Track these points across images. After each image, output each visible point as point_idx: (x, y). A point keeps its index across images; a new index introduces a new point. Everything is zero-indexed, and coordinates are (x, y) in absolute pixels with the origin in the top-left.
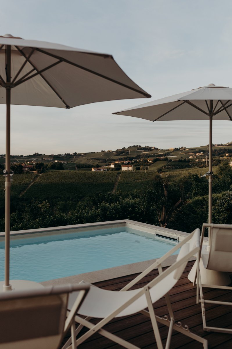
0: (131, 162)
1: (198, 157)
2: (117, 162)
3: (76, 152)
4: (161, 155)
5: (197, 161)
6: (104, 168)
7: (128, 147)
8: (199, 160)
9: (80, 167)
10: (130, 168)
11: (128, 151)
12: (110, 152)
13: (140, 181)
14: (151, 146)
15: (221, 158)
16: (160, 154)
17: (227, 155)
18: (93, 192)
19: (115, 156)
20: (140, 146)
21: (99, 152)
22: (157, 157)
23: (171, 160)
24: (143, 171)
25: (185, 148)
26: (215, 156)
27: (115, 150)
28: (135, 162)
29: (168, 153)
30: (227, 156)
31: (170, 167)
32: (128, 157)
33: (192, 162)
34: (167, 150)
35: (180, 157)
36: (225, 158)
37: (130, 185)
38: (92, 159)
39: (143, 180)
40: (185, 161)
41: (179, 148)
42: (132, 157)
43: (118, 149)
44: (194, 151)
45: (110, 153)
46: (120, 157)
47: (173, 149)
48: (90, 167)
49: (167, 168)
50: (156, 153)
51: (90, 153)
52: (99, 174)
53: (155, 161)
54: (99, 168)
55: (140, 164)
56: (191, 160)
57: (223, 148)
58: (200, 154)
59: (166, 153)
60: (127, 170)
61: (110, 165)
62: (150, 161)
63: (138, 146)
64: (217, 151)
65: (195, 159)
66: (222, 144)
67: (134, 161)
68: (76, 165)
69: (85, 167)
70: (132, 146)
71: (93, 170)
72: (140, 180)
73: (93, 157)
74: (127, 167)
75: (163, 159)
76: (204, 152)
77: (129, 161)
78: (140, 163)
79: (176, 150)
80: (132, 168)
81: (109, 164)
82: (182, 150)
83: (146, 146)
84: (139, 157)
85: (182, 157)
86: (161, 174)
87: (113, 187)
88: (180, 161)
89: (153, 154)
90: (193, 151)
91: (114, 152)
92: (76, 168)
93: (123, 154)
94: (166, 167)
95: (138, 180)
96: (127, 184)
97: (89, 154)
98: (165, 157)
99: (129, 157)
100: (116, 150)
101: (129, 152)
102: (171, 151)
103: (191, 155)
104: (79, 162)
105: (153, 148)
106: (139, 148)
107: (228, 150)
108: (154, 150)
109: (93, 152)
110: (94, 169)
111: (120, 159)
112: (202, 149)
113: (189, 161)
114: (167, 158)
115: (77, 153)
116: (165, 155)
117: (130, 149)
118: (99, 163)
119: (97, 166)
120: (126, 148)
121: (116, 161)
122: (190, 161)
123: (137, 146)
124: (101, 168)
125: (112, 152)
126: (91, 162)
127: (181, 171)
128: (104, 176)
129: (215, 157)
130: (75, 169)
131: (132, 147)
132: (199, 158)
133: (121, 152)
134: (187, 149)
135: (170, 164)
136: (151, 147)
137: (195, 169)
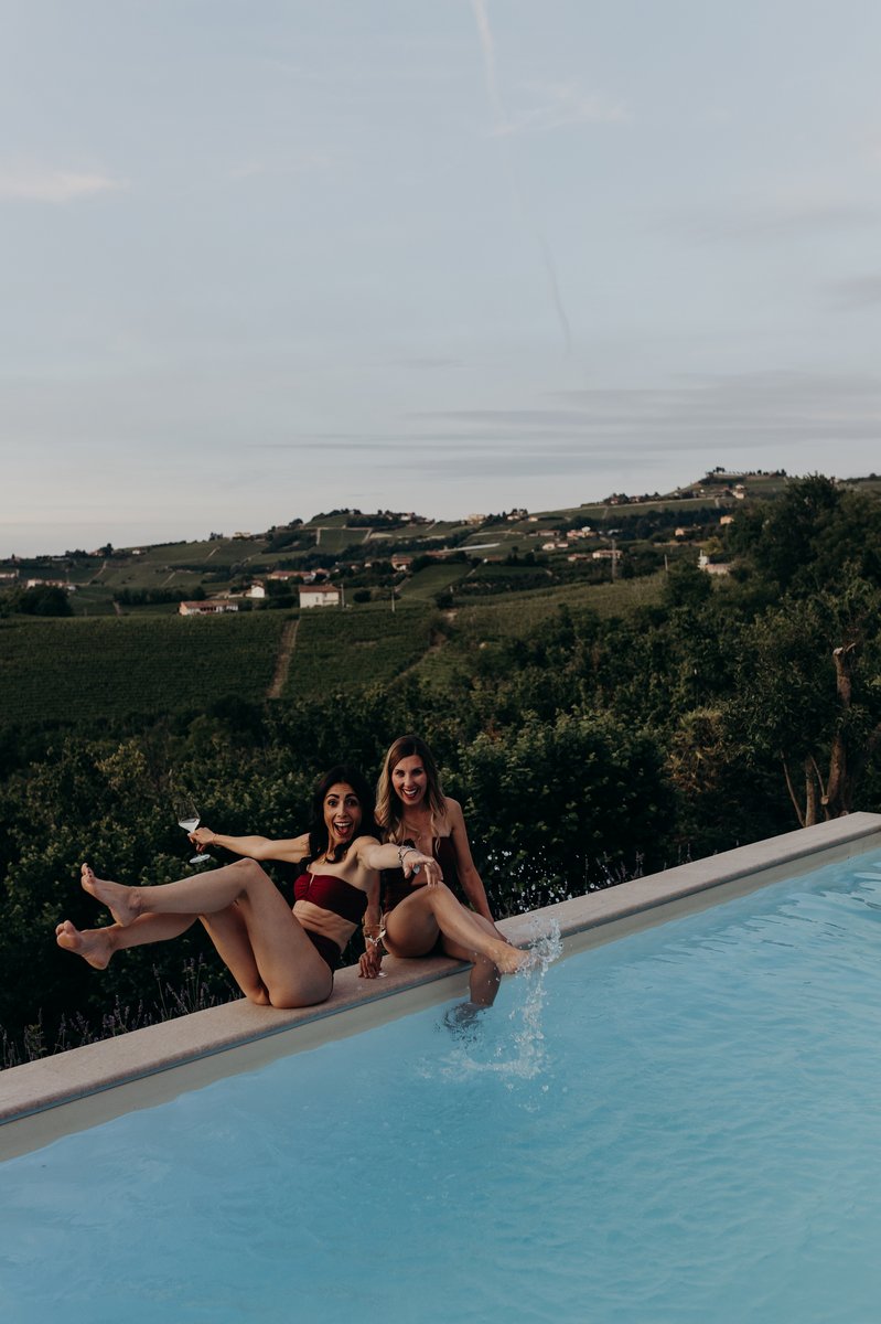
0: (328, 575)
1: (575, 547)
2: (274, 577)
3: (109, 545)
4: (439, 545)
5: (572, 559)
6: (224, 603)
7: (314, 519)
8: (579, 556)
9: (129, 600)
10: (333, 598)
11: (315, 531)
12: (242, 538)
13: (374, 643)
14: (397, 512)
15: (658, 545)
16: (436, 541)
17: (679, 532)
18: (198, 695)
19: (263, 552)
20: (357, 512)
21: (200, 540)
22: (426, 549)
23: (477, 562)
24: (381, 604)
25: (525, 512)
26: (634, 539)
27: (263, 529)
28: (343, 572)
29: (460, 533)
30: (679, 539)
31: (476, 585)
32: (312, 557)
33: (556, 565)
34: (458, 524)
35: (508, 547)
36: (674, 543)
37: (335, 659)
38: (175, 568)
39: (384, 640)
40: (530, 561)
41: (504, 513)
42: (328, 554)
43: (274, 528)
44: (557, 522)
45: (243, 542)
46: (283, 557)
47: (481, 517)
48: (171, 599)
49: (468, 592)
50: (421, 537)
51: (165, 545)
52: (215, 625)
53: (419, 566)
54: (205, 603)
55: (364, 578)
56: (550, 559)
57: (660, 507)
58: (580, 534)
59: (456, 536)
60: (321, 603)
61: (249, 588)
62: (399, 566)
63: (352, 513)
64: (640, 520)
65: (566, 553)
66: (656, 494)
67: (340, 571)
68: (115, 595)
69: (151, 603)
70: (327, 512)
71: (184, 610)
72: (373, 640)
73: (179, 562)
74: (320, 595)
75: (448, 558)
76: (593, 524)
77: (320, 570)
78: (363, 575)
79: (493, 522)
80: (340, 597)
81: (245, 584)
82: (515, 521)
83: (380, 512)
84: (354, 552)
85: (515, 549)
86: (451, 615)
87: (273, 672)
88: (512, 562)
89: (407, 542)
90: (555, 523)
91: (259, 537)
92: (117, 606)
93: (296, 543)
94: (461, 585)
95: (368, 640)
96: (326, 656)
97: (160, 549)
98: (455, 549)
99: (319, 556)
100: (266, 531)
101: (318, 535)
102: (476, 527)
103: (548, 540)
104: (124, 583)
105: (405, 518)
106: (355, 520)
107: (681, 513)
108: (411, 525)
109: (179, 540)
110: (188, 607)
111: (285, 566)
112: (586, 515)
113: (543, 561)
114: (463, 552)
115: (116, 547)
116: (454, 542)
117: (319, 525)
118: (204, 582)
119: (199, 596)
120: (307, 520)
121: (271, 572)
122: (547, 562)
123: (347, 511)
124: (215, 603)
125: (252, 538)
126: (170, 582)
127: (524, 598)
128: (234, 631)
129: (636, 544)
130: (113, 612)
131: (327, 516)
132: (577, 548)
133: (286, 539)
134: (533, 515)
135: (477, 575)
136: (400, 515)
137: (575, 588)
